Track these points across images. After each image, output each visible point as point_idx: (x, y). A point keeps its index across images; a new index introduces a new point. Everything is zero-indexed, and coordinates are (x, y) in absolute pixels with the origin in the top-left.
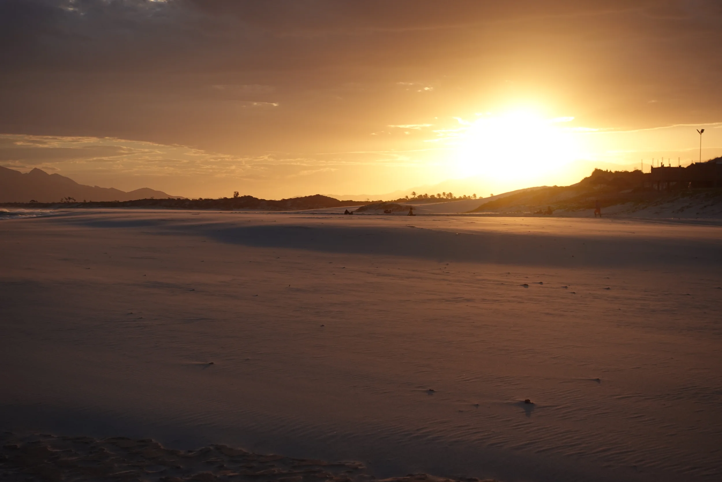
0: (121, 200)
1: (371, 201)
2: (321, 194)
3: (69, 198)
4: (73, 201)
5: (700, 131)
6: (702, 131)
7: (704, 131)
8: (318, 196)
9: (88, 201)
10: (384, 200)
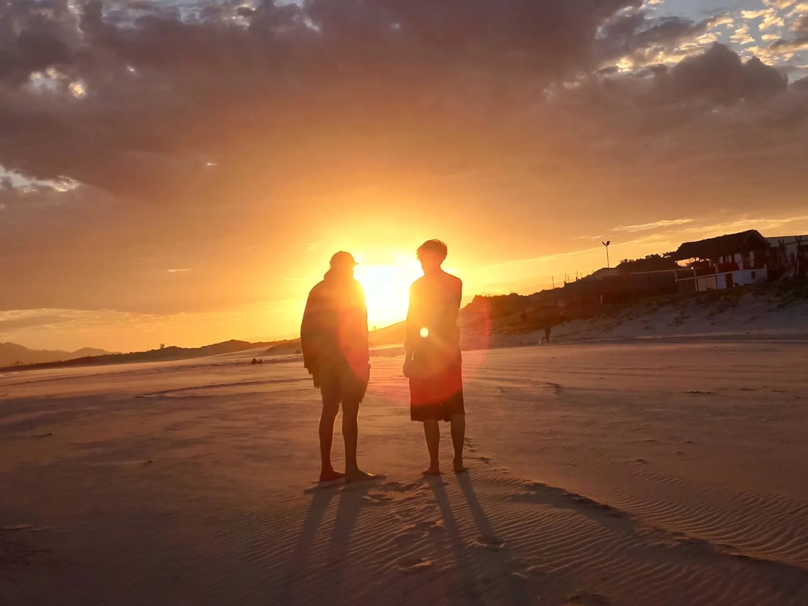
0: (63, 360)
1: (277, 341)
2: (235, 339)
3: (18, 362)
4: (21, 364)
5: (606, 243)
6: (608, 243)
7: (610, 243)
8: (233, 340)
9: (34, 363)
10: (288, 339)
